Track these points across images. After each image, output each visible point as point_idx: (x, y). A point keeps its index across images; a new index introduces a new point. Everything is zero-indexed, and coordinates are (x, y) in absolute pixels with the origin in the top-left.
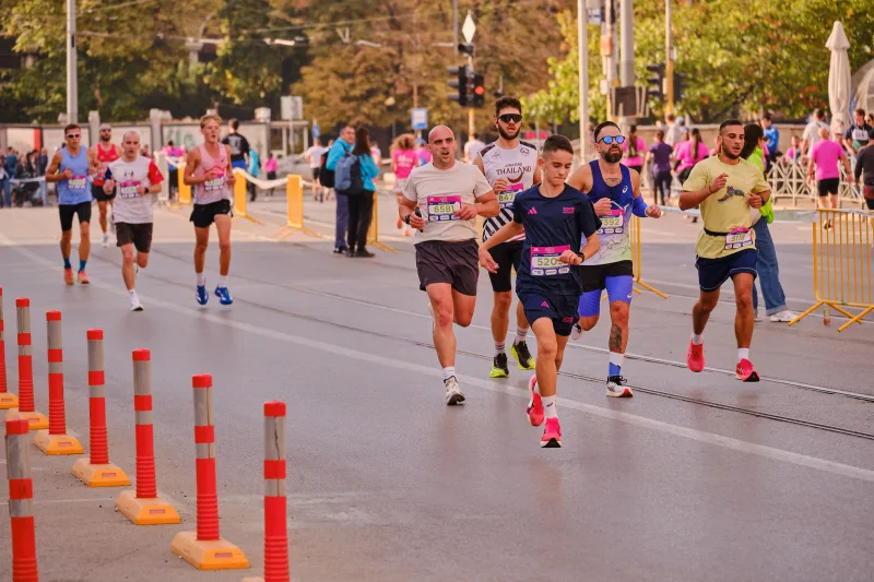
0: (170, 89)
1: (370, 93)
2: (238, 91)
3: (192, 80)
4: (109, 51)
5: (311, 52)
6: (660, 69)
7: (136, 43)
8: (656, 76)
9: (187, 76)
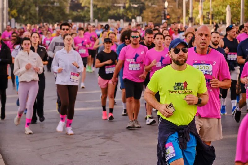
0: (116, 15)
1: (158, 17)
3: (121, 13)
4: (102, 6)
5: (146, 7)
6: (209, 13)
7: (108, 4)
8: (208, 14)
9: (120, 11)
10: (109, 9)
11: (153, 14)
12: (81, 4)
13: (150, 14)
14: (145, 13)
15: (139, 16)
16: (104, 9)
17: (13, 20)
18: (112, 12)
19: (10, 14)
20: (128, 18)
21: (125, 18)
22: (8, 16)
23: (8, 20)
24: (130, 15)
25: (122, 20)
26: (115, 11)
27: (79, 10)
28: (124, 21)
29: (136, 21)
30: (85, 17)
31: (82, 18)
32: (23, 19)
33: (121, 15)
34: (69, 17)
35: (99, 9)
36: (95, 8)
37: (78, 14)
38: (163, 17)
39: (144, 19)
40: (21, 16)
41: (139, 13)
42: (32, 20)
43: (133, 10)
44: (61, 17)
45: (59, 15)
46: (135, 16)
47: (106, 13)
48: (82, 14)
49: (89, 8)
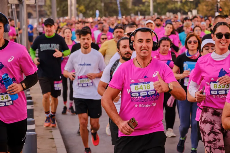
10: (167, 3)
11: (207, 7)
13: (205, 7)
14: (200, 6)
15: (195, 9)
16: (163, 3)
17: (81, 15)
18: (170, 6)
19: (78, 10)
20: (185, 11)
21: (182, 11)
22: (76, 12)
23: (76, 15)
24: (186, 8)
25: (179, 14)
26: (173, 6)
27: (141, 5)
28: (181, 14)
29: (192, 14)
30: (145, 11)
31: (143, 12)
32: (90, 14)
33: (178, 9)
34: (131, 12)
35: (159, 4)
36: (155, 3)
37: (140, 8)
38: (216, 10)
39: (199, 12)
40: (88, 12)
41: (194, 7)
43: (189, 4)
46: (191, 9)
47: (165, 6)
48: (143, 8)
49: (149, 3)
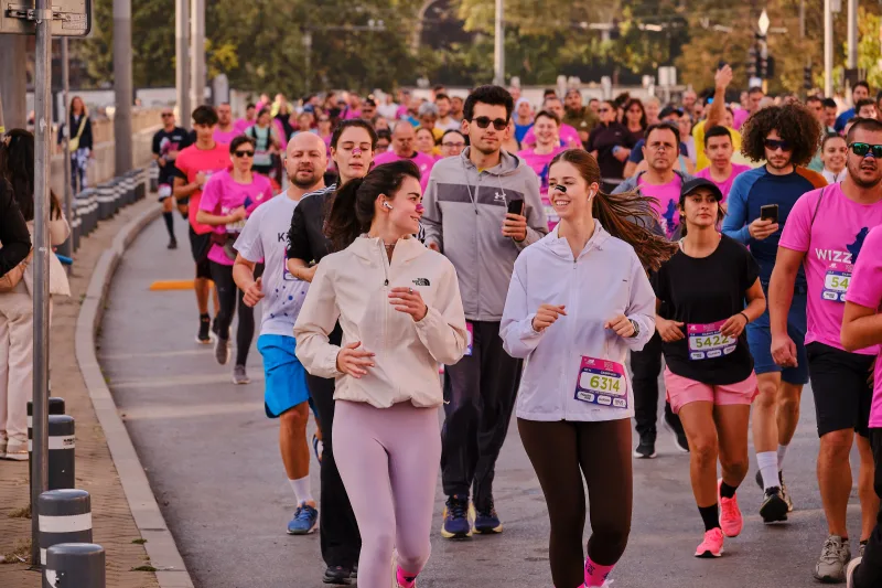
0: (585, 60)
2: (636, 63)
3: (602, 53)
4: (535, 31)
5: (691, 33)
7: (557, 23)
9: (598, 49)
10: (560, 39)
11: (719, 56)
12: (463, 23)
13: (706, 57)
14: (689, 53)
15: (668, 64)
16: (542, 39)
17: (221, 80)
18: (570, 52)
19: (212, 59)
20: (630, 70)
21: (617, 73)
22: (204, 68)
23: (203, 82)
24: (635, 60)
25: (605, 81)
26: (583, 49)
27: (455, 46)
28: (612, 82)
29: (657, 83)
30: (474, 68)
31: (464, 74)
32: (257, 76)
33: (603, 62)
34: (418, 70)
35: (527, 40)
36: (512, 39)
37: (452, 57)
38: (753, 69)
39: (685, 76)
40: (249, 67)
41: (667, 55)
42: (287, 80)
43: (645, 43)
44: (391, 70)
45: (385, 61)
46: (655, 65)
47: (551, 53)
48: (466, 58)
49: (490, 36)
